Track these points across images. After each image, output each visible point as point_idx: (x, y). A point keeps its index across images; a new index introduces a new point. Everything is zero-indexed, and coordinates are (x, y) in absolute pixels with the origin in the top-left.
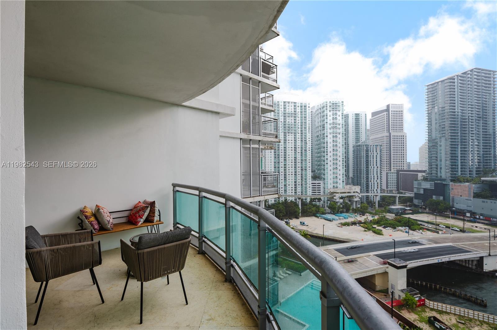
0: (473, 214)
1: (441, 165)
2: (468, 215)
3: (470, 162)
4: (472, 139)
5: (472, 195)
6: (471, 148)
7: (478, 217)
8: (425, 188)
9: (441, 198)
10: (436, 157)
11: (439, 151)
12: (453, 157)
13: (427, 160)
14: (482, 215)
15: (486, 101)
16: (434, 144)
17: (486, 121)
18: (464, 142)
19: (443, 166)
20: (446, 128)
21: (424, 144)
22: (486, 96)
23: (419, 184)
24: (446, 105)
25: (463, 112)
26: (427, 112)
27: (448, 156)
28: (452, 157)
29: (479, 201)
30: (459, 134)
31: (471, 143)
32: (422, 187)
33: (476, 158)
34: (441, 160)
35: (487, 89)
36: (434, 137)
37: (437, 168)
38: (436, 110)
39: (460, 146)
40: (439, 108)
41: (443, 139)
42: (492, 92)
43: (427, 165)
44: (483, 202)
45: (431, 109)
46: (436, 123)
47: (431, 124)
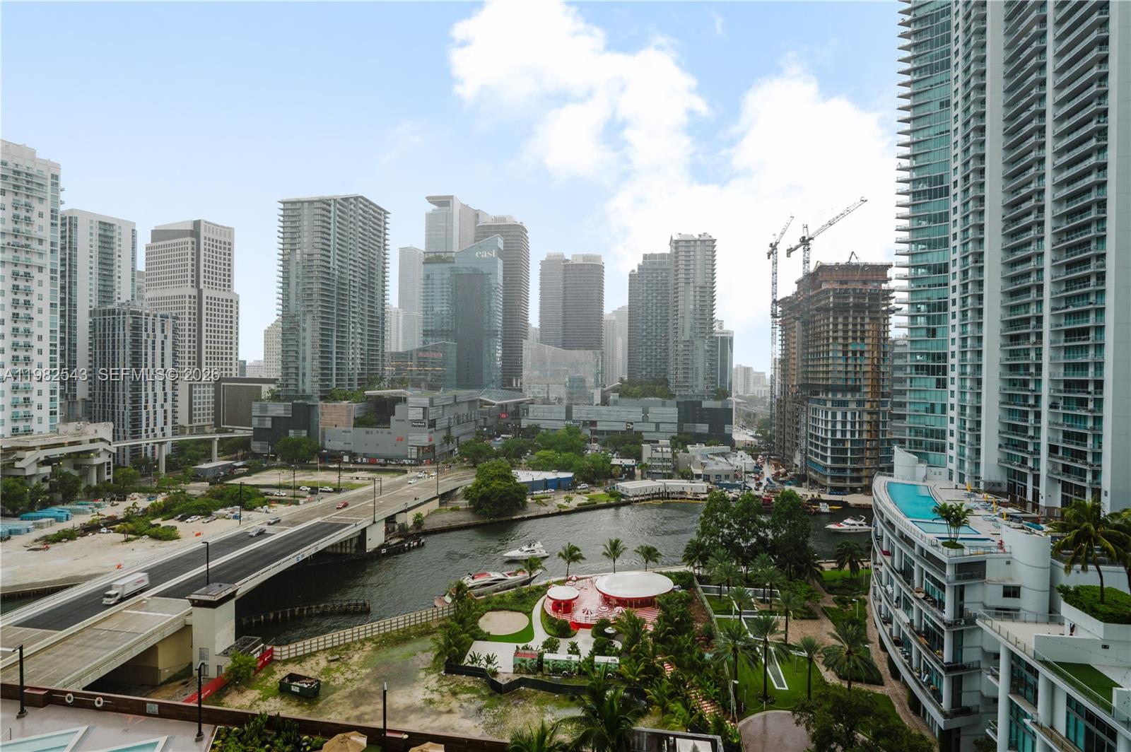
0: (353, 456)
1: (304, 368)
2: (346, 459)
3: (350, 363)
4: (353, 322)
5: (352, 422)
6: (353, 338)
7: (359, 460)
8: (274, 415)
9: (304, 434)
10: (297, 352)
11: (301, 341)
12: (325, 354)
13: (280, 357)
14: (365, 455)
15: (374, 259)
16: (292, 325)
17: (373, 293)
18: (341, 327)
19: (308, 372)
20: (315, 296)
21: (273, 322)
22: (374, 250)
23: (264, 409)
24: (315, 251)
25: (342, 270)
26: (281, 257)
27: (317, 350)
28: (322, 352)
29: (362, 430)
30: (335, 311)
31: (352, 330)
32: (270, 414)
33: (358, 356)
34: (304, 359)
35: (376, 238)
36: (293, 312)
37: (297, 375)
38: (298, 257)
39: (335, 333)
40: (303, 254)
41: (309, 317)
42: (382, 245)
43: (280, 367)
44: (367, 433)
45: (289, 254)
46: (297, 284)
47: (288, 284)
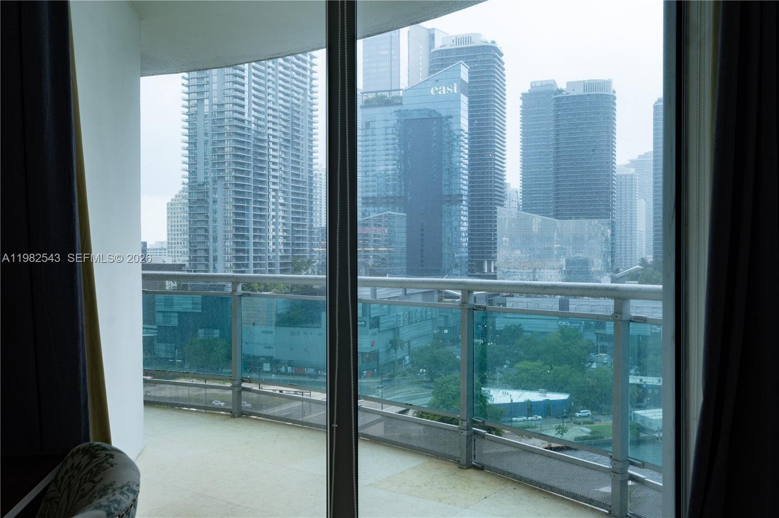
0: (275, 363)
1: (215, 250)
2: (267, 367)
3: (271, 244)
4: (274, 190)
5: (274, 319)
6: (273, 210)
7: (283, 369)
8: (180, 310)
9: (217, 333)
10: (206, 230)
11: (210, 214)
12: (240, 233)
13: (186, 236)
14: (290, 363)
15: (298, 106)
16: (201, 196)
17: (298, 150)
18: (260, 195)
19: (220, 254)
20: (227, 157)
21: (177, 193)
22: (298, 93)
23: (169, 303)
24: (227, 100)
25: (260, 122)
26: (187, 110)
27: (229, 228)
28: (237, 229)
29: (286, 331)
30: (251, 176)
31: (272, 200)
32: (176, 308)
33: (281, 234)
34: (215, 239)
35: (300, 78)
36: (201, 179)
37: (207, 259)
38: (207, 109)
39: (252, 205)
40: (211, 105)
41: (220, 186)
42: (308, 87)
43: (187, 250)
44: (293, 334)
45: (196, 105)
46: (206, 142)
47: (195, 143)
